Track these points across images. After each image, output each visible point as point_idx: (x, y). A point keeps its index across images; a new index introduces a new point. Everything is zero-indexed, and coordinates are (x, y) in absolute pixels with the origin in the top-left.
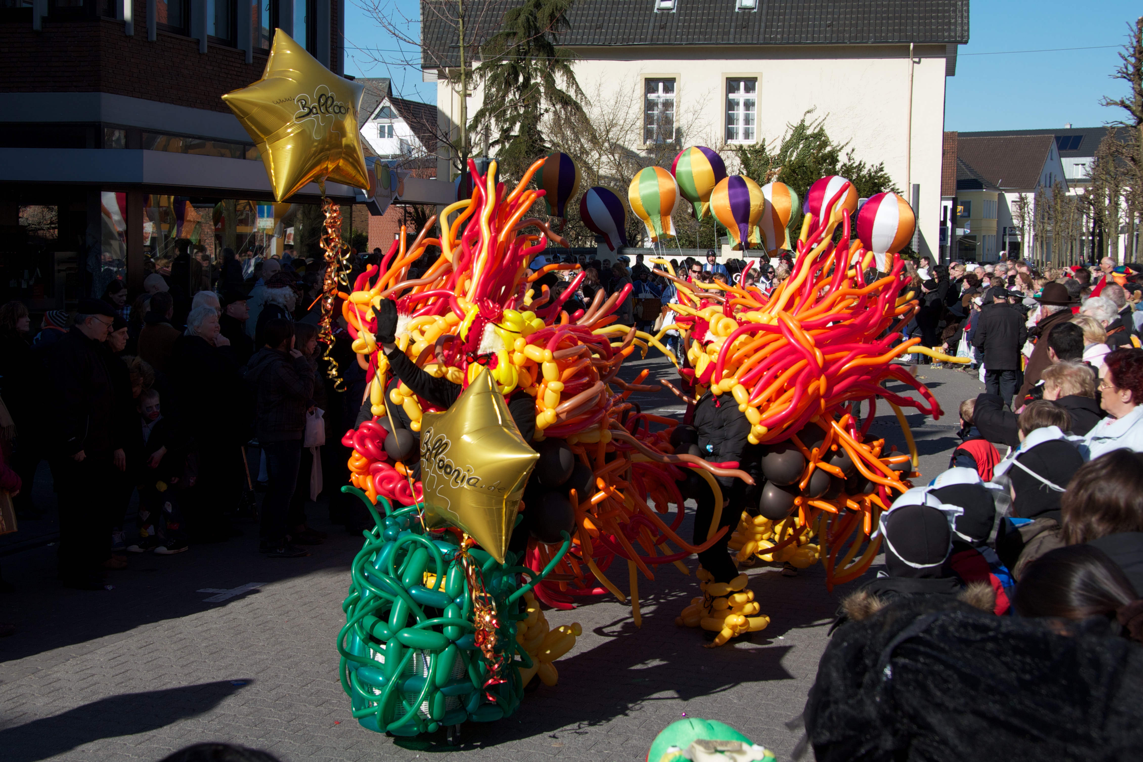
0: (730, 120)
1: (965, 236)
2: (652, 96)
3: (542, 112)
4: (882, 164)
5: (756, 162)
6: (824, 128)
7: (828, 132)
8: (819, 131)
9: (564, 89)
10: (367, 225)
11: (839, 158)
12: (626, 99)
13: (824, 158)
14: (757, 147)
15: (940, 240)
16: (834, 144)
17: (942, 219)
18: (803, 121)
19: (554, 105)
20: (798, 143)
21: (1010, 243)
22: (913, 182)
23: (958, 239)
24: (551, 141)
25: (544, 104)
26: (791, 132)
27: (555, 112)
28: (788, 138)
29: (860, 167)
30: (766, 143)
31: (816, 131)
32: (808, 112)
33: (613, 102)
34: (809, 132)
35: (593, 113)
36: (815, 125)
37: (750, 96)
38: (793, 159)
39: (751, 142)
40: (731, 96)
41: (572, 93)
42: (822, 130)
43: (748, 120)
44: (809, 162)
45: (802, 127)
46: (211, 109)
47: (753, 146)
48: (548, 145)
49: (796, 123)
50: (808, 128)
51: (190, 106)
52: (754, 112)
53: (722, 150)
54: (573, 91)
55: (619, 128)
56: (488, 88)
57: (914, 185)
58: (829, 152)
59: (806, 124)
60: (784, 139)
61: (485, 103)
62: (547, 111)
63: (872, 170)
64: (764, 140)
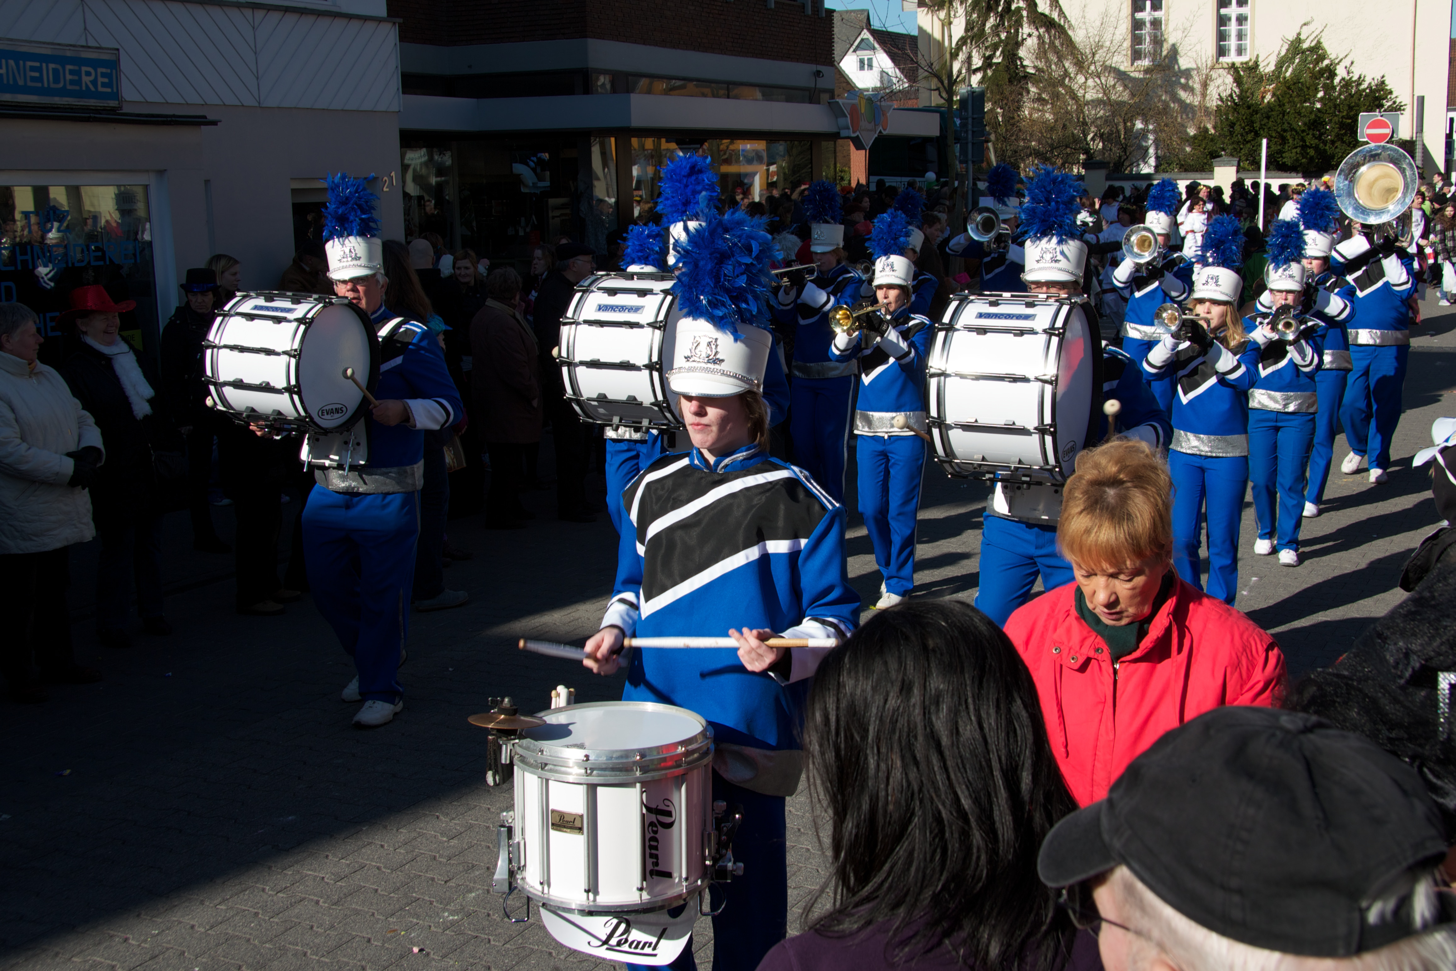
0: (1222, 36)
2: (1139, 15)
3: (1025, 36)
4: (1383, 77)
5: (1249, 80)
6: (1322, 40)
7: (1325, 45)
8: (1316, 45)
9: (1047, 12)
10: (850, 160)
11: (1337, 72)
12: (1112, 19)
13: (1322, 72)
14: (1250, 64)
15: (1446, 153)
16: (1333, 57)
17: (1448, 132)
18: (1299, 34)
19: (1037, 30)
20: (1294, 58)
22: (1417, 93)
24: (1035, 67)
25: (1026, 29)
26: (1286, 47)
27: (1039, 37)
28: (1283, 52)
29: (1360, 81)
30: (1260, 60)
31: (1313, 44)
32: (1305, 24)
33: (1098, 23)
34: (1305, 46)
35: (1078, 36)
36: (1311, 38)
37: (1243, 10)
38: (1288, 74)
39: (1244, 59)
40: (1223, 11)
41: (1055, 15)
42: (1319, 42)
43: (1240, 36)
44: (1306, 76)
45: (1298, 40)
46: (694, 50)
47: (1246, 63)
48: (1032, 71)
49: (1292, 36)
50: (1304, 41)
51: (674, 47)
52: (1247, 27)
53: (1212, 68)
54: (1057, 14)
55: (1105, 49)
56: (968, 14)
57: (1418, 97)
58: (1327, 66)
59: (1303, 37)
60: (1279, 54)
61: (967, 30)
62: (1030, 35)
63: (1373, 84)
64: (1257, 56)
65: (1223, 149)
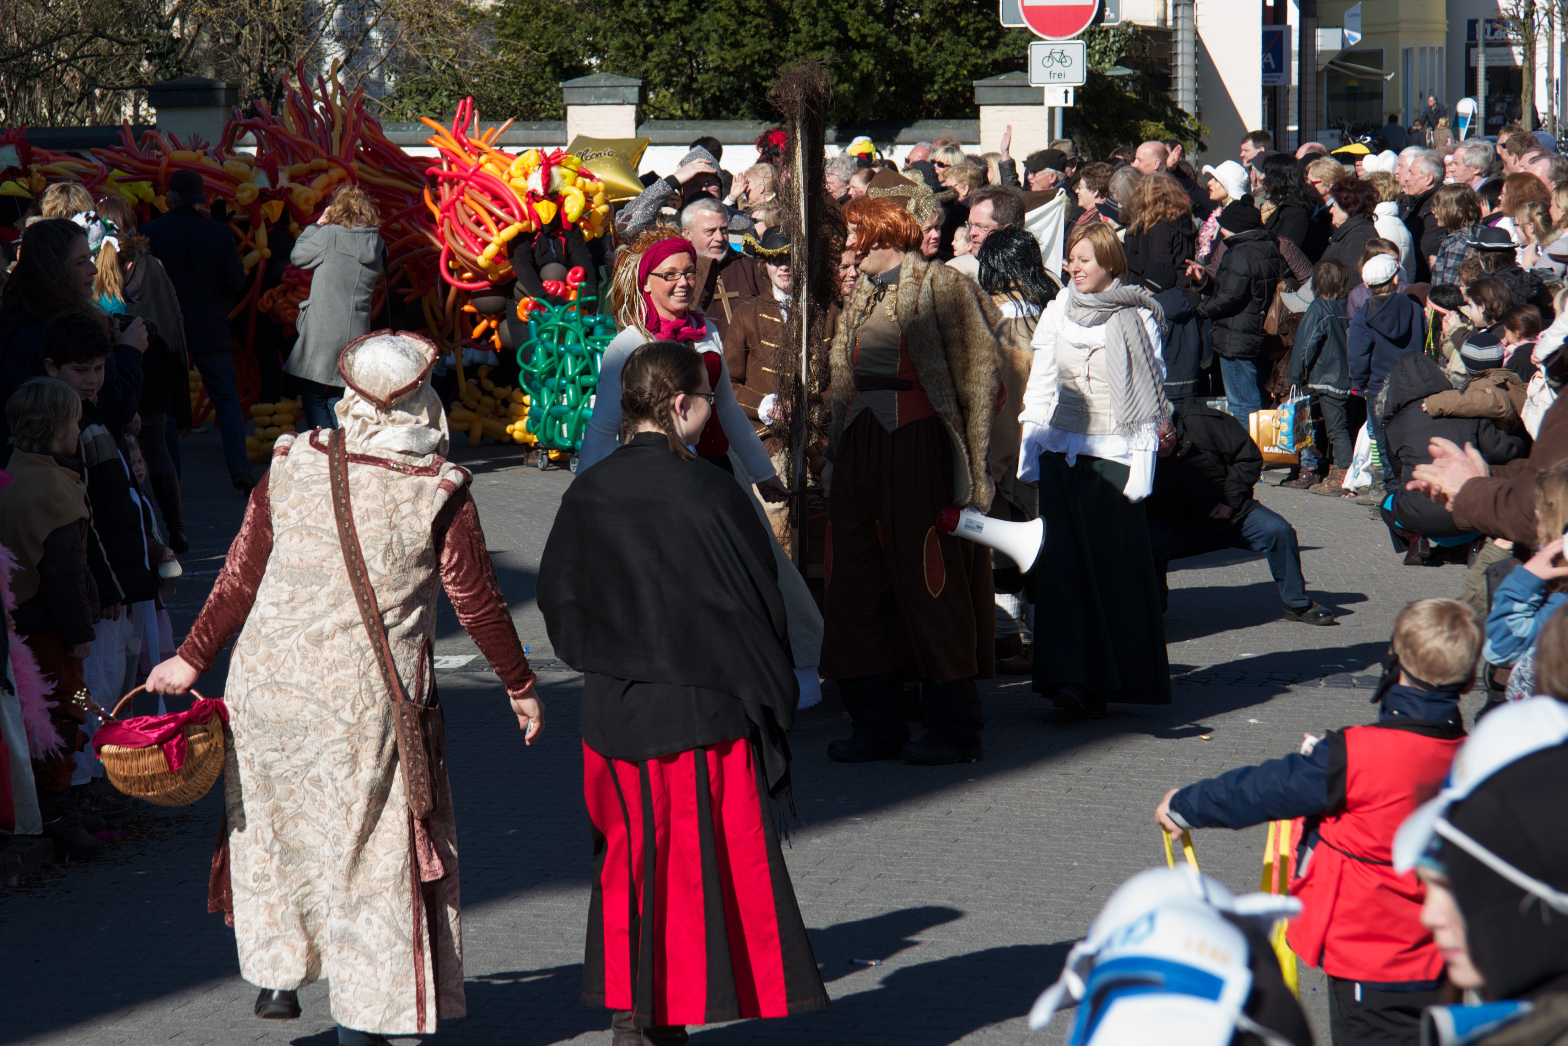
1: (1348, 54)
15: (1266, 69)
21: (1489, 70)
23: (1323, 63)
65: (595, 50)
